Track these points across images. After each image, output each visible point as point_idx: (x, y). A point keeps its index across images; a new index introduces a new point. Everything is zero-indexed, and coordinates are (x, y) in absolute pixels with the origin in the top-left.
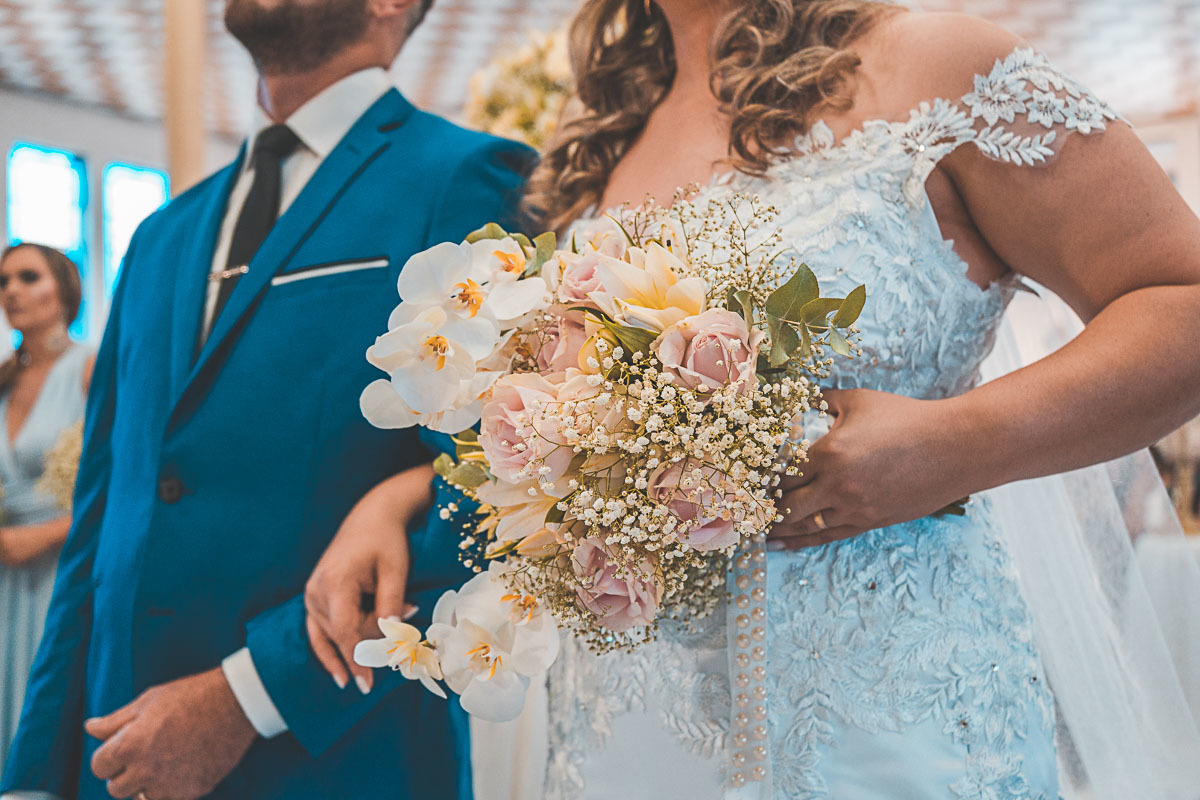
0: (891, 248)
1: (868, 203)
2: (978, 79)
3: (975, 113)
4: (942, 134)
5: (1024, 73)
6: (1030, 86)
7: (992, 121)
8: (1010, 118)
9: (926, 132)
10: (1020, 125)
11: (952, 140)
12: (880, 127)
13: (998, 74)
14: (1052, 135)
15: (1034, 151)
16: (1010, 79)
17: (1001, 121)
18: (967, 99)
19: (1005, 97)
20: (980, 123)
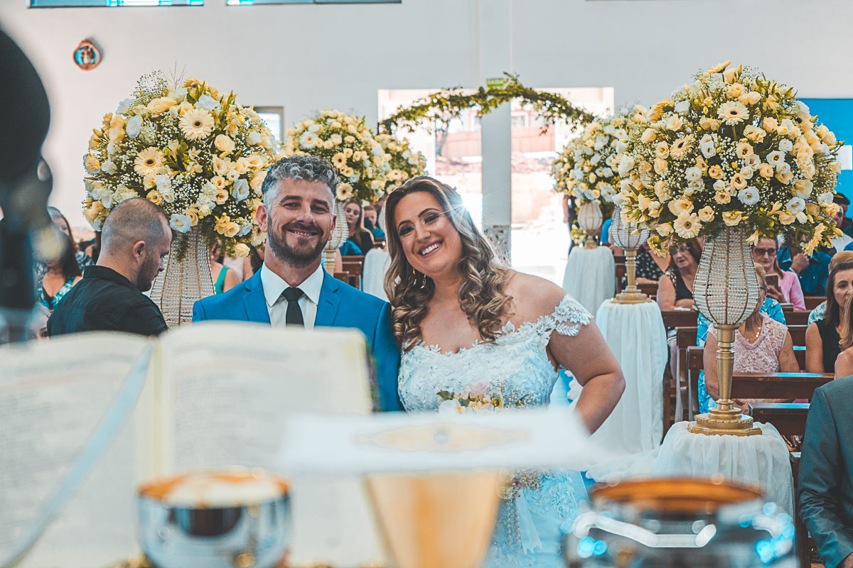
0: (538, 367)
1: (531, 354)
2: (556, 308)
3: (556, 320)
4: (547, 327)
5: (567, 305)
6: (570, 310)
7: (561, 322)
8: (566, 321)
9: (542, 328)
10: (569, 323)
11: (550, 329)
12: (529, 325)
13: (562, 306)
14: (577, 325)
15: (573, 331)
16: (564, 307)
17: (563, 322)
18: (553, 314)
19: (564, 313)
20: (557, 322)
